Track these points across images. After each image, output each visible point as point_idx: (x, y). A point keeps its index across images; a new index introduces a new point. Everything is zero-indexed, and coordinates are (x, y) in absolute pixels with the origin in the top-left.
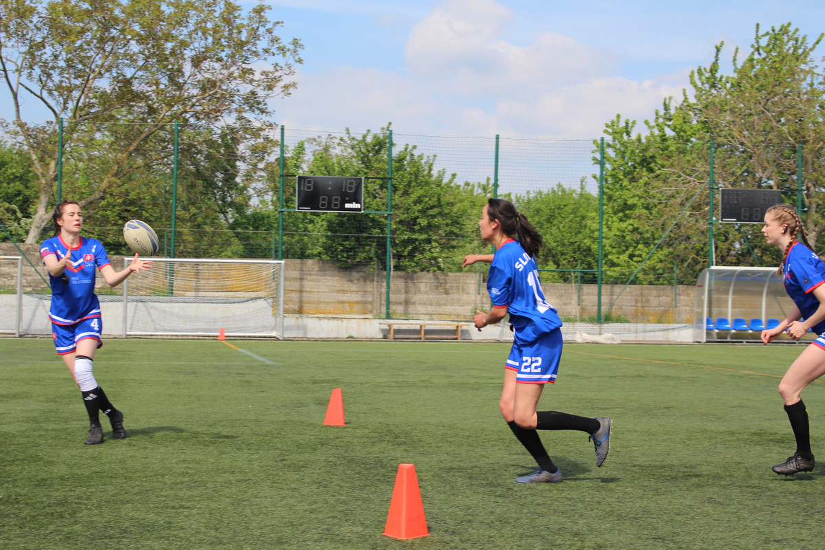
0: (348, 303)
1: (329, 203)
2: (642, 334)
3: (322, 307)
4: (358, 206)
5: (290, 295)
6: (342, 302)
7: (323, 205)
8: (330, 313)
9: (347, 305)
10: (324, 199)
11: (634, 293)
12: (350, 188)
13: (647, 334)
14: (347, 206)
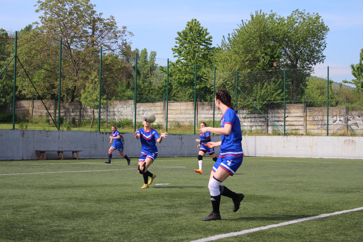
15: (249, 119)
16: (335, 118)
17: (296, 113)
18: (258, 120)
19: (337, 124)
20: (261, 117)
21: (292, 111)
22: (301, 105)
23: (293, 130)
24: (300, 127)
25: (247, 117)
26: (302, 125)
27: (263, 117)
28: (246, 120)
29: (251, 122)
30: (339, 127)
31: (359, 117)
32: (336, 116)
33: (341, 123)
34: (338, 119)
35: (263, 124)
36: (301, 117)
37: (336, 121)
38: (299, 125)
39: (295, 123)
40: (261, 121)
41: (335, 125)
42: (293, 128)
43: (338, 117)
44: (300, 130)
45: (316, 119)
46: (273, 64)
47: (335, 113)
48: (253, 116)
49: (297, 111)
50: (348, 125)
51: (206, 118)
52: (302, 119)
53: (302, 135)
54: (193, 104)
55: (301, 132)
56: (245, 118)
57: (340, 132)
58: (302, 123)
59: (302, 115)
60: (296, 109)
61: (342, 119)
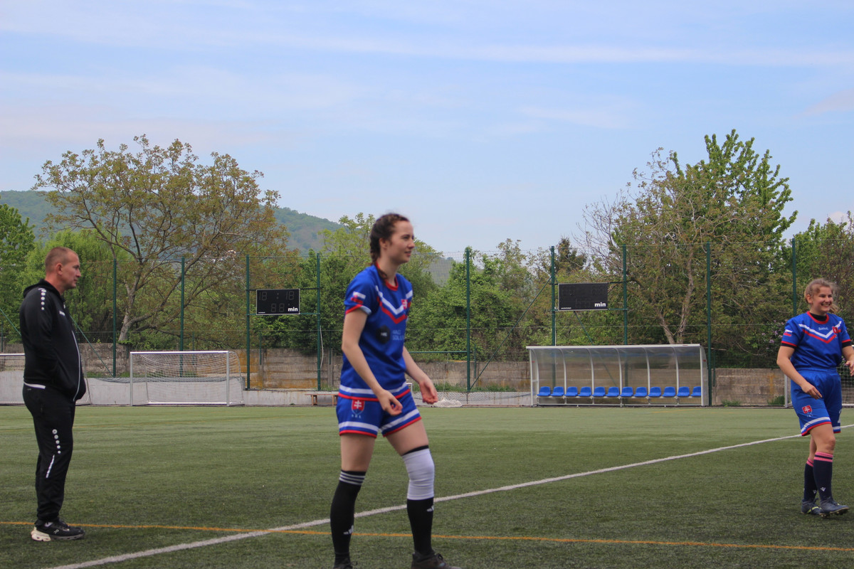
0: (311, 379)
1: (278, 308)
2: (499, 400)
3: (294, 383)
4: (296, 309)
5: (272, 374)
6: (308, 379)
7: (273, 310)
8: (299, 387)
9: (311, 381)
10: (274, 306)
11: (520, 368)
12: (291, 297)
13: (503, 400)
14: (290, 309)
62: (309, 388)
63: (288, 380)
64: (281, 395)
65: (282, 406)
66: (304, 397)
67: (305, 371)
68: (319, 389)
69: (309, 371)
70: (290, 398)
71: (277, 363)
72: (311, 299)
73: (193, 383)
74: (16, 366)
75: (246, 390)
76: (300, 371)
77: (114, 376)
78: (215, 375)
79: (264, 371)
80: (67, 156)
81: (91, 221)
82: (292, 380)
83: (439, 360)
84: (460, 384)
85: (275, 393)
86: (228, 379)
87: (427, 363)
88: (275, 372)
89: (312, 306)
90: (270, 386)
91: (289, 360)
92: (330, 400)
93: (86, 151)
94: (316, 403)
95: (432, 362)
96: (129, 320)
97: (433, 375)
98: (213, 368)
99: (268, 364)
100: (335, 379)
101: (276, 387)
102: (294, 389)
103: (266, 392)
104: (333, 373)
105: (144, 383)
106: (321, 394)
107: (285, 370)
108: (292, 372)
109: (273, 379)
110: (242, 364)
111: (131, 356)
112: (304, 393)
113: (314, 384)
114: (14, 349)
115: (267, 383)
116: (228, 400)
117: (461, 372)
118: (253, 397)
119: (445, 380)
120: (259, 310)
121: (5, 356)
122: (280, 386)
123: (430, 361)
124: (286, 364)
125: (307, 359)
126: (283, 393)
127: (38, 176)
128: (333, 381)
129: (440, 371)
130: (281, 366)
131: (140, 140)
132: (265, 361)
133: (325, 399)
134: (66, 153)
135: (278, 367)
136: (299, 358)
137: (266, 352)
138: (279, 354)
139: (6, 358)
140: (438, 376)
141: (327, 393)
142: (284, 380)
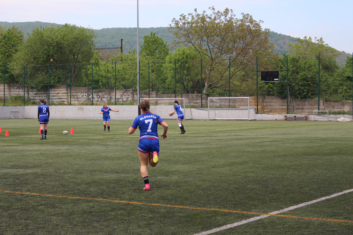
1: (270, 79)
3: (277, 110)
4: (278, 79)
6: (283, 109)
7: (268, 80)
8: (279, 112)
9: (284, 110)
10: (268, 78)
12: (275, 74)
14: (275, 79)
15: (39, 95)
16: (83, 93)
17: (63, 91)
18: (43, 95)
19: (84, 98)
20: (44, 94)
21: (61, 89)
22: (65, 86)
23: (62, 101)
24: (65, 100)
25: (37, 93)
26: (66, 99)
27: (46, 94)
28: (37, 95)
29: (39, 96)
30: (85, 99)
31: (95, 93)
32: (83, 92)
33: (86, 97)
34: (84, 95)
35: (46, 98)
36: (65, 93)
37: (83, 96)
38: (65, 99)
39: (63, 97)
40: (45, 96)
41: (83, 98)
42: (62, 100)
43: (84, 93)
44: (65, 101)
45: (73, 95)
46: (50, 60)
47: (83, 91)
48: (40, 93)
49: (64, 89)
50: (89, 98)
51: (15, 94)
52: (66, 95)
53: (66, 105)
54: (8, 85)
55: (66, 103)
56: (36, 94)
57: (85, 102)
58: (66, 97)
59: (66, 92)
60: (63, 88)
61: (86, 94)
62: (283, 112)
63: (274, 109)
64: (271, 115)
65: (272, 120)
66: (281, 117)
67: (281, 106)
68: (288, 113)
69: (283, 106)
70: (275, 117)
71: (269, 102)
72: (284, 75)
73: (234, 110)
74: (162, 103)
75: (257, 113)
76: (279, 106)
77: (202, 107)
78: (243, 107)
79: (264, 106)
80: (182, 16)
81: (192, 43)
82: (276, 109)
83: (340, 101)
84: (349, 111)
85: (269, 115)
86: (249, 109)
87: (335, 102)
88: (268, 106)
89: (284, 78)
90: (267, 112)
91: (274, 101)
92: (292, 118)
93: (189, 14)
94: (286, 119)
95: (337, 102)
96: (207, 84)
97: (337, 107)
98: (242, 104)
99: (266, 102)
100: (294, 109)
101: (269, 112)
102: (277, 113)
103: (265, 114)
104: (294, 106)
105: (214, 111)
106: (288, 115)
107: (273, 105)
108: (276, 106)
109: (268, 109)
110: (255, 102)
111: (208, 99)
112: (281, 115)
113: (285, 111)
114: (161, 96)
115: (265, 110)
116: (249, 118)
117: (350, 106)
118: (260, 116)
119: (343, 109)
120: (262, 79)
121: (157, 99)
122: (271, 112)
123: (336, 101)
124: (274, 102)
125: (282, 100)
126: (272, 115)
127: (170, 25)
128: (294, 110)
129: (340, 106)
130: (271, 103)
131: (211, 8)
132: (264, 101)
133: (290, 118)
134: (181, 15)
135: (270, 104)
136: (279, 100)
137: (265, 97)
138: (270, 98)
139: (158, 100)
140: (339, 108)
141: (291, 115)
142: (272, 109)
